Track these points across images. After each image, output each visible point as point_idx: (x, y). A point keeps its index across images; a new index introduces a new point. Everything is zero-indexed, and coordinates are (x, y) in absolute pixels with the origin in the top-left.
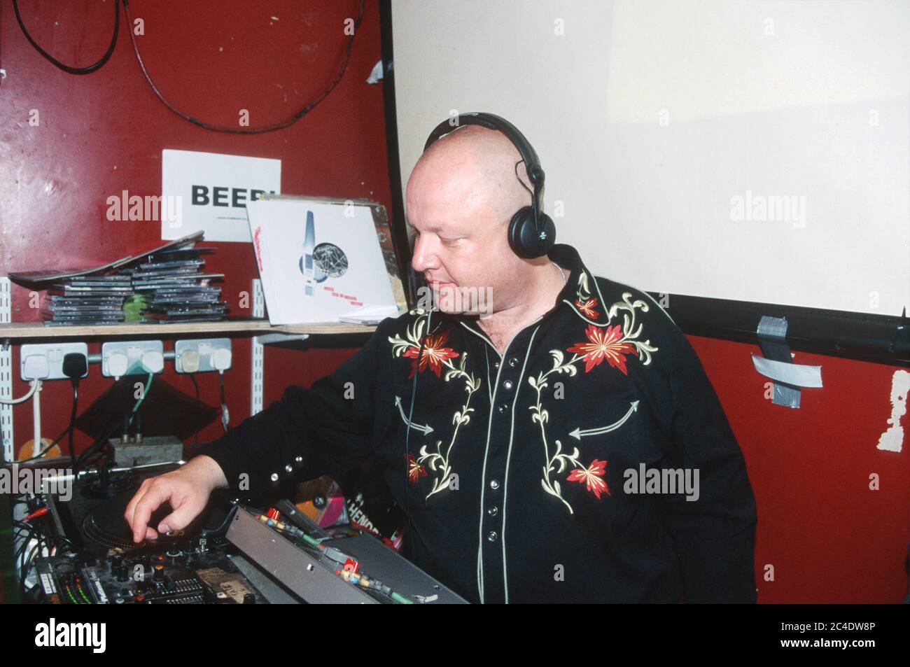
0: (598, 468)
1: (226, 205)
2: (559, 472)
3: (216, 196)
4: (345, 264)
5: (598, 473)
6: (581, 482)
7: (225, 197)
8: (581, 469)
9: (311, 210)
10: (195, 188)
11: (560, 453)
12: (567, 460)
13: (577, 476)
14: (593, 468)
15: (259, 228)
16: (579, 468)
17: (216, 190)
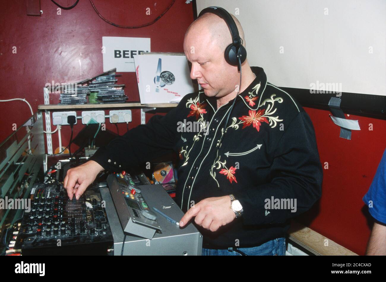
0: (232, 170)
1: (128, 57)
2: (217, 169)
3: (124, 54)
4: (174, 79)
5: (232, 172)
6: (225, 174)
7: (128, 54)
8: (226, 169)
9: (160, 58)
10: (116, 51)
11: (219, 161)
12: (222, 165)
13: (224, 172)
14: (231, 170)
15: (139, 66)
16: (225, 168)
17: (124, 51)
